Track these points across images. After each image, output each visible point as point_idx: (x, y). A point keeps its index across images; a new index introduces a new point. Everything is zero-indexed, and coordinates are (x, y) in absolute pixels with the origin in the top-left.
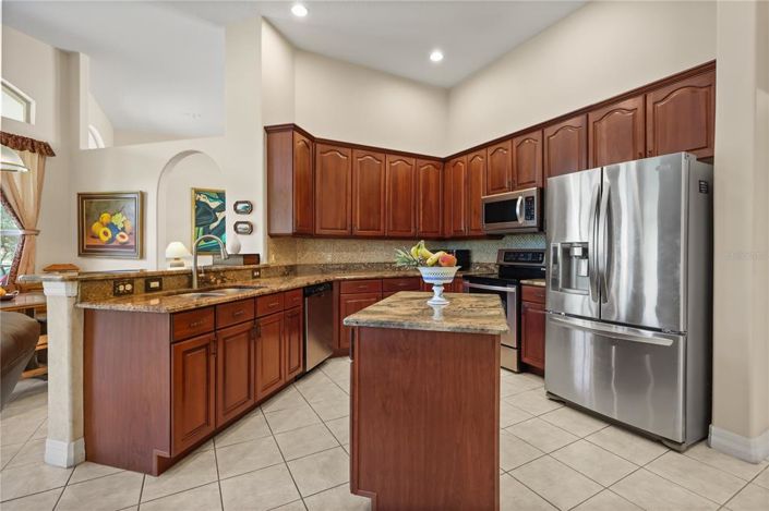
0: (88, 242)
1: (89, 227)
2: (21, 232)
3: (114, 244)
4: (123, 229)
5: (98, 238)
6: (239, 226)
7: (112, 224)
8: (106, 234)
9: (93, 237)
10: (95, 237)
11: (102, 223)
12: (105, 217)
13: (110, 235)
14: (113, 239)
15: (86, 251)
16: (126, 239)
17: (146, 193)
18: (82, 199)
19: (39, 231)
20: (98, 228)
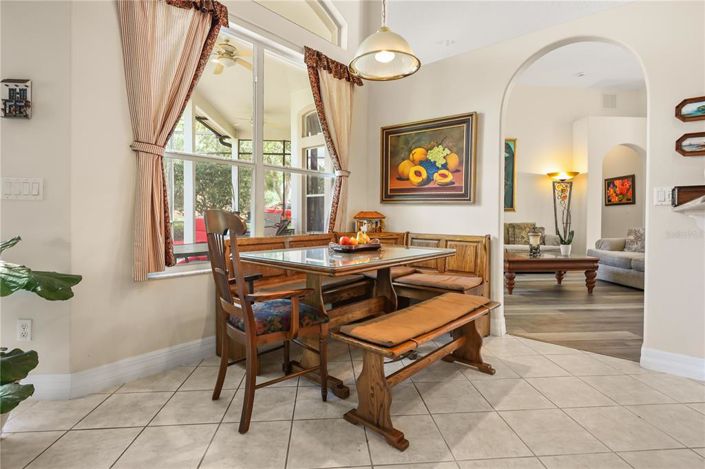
0: (393, 184)
1: (395, 167)
2: (338, 173)
3: (431, 185)
4: (445, 166)
5: (408, 179)
6: (686, 143)
7: (428, 161)
8: (418, 174)
9: (400, 179)
10: (404, 178)
11: (413, 161)
12: (418, 153)
13: (424, 174)
14: (429, 179)
15: (390, 196)
16: (450, 178)
17: (482, 115)
18: (388, 134)
19: (349, 173)
20: (407, 168)
